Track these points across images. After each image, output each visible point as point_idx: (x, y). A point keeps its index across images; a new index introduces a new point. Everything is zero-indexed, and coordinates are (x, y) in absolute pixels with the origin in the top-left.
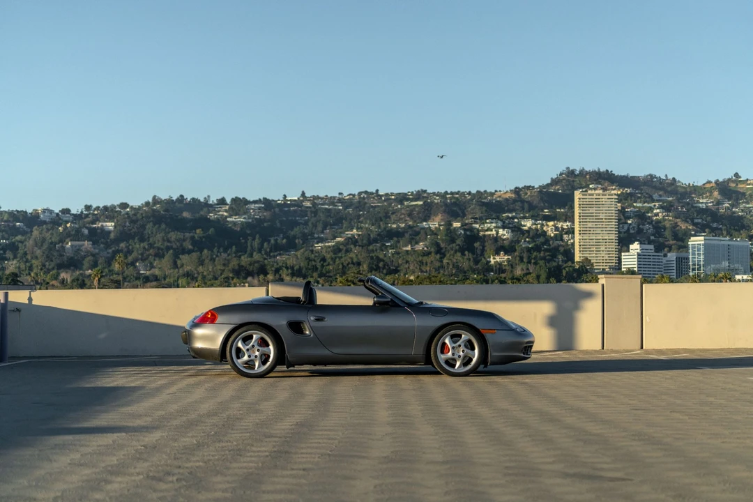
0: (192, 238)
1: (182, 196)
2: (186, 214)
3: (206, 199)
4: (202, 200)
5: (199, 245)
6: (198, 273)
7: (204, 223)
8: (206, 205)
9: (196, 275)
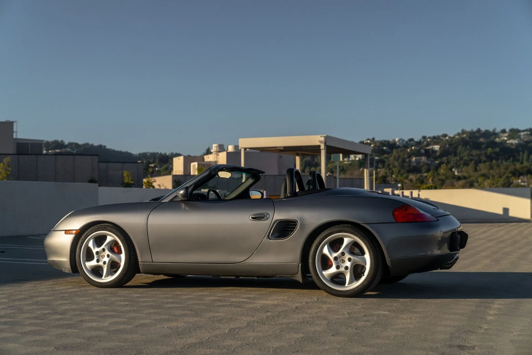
0: (486, 153)
1: (479, 129)
2: (482, 140)
3: (494, 130)
4: (491, 130)
5: (490, 158)
6: (490, 174)
7: (493, 144)
8: (495, 134)
9: (489, 175)
